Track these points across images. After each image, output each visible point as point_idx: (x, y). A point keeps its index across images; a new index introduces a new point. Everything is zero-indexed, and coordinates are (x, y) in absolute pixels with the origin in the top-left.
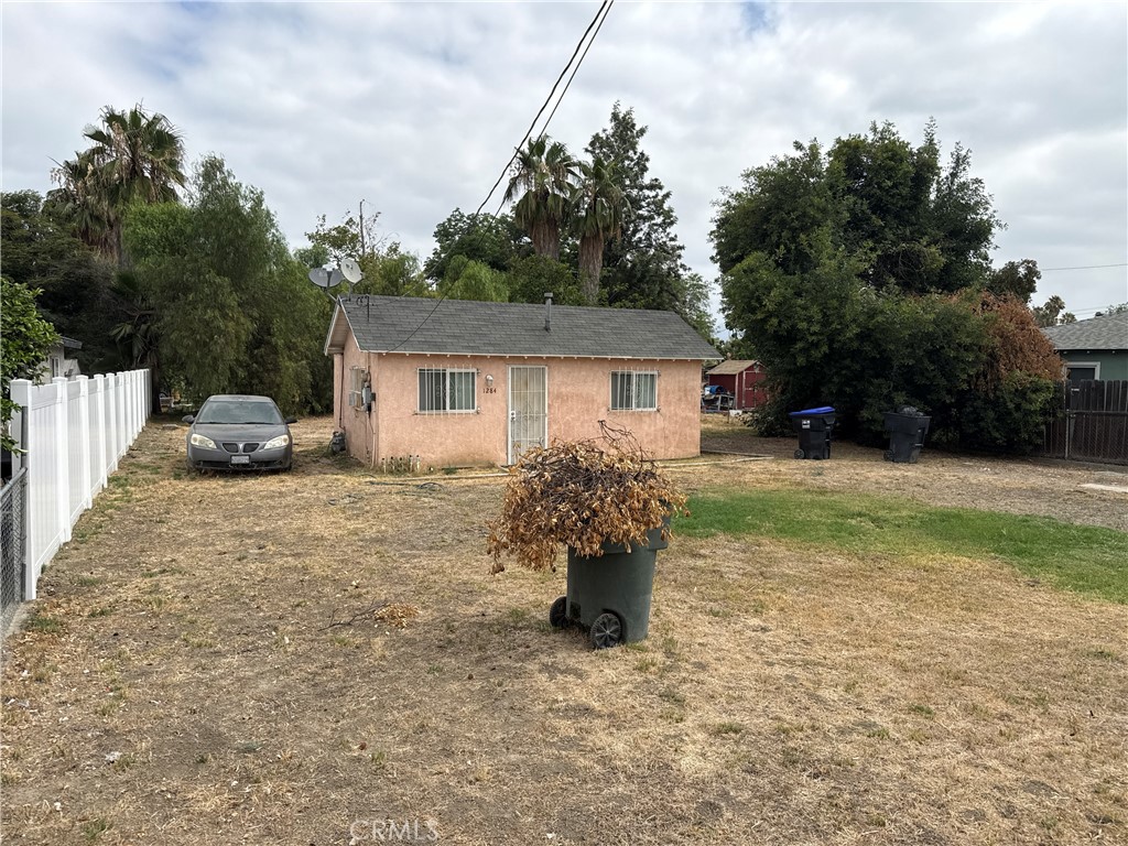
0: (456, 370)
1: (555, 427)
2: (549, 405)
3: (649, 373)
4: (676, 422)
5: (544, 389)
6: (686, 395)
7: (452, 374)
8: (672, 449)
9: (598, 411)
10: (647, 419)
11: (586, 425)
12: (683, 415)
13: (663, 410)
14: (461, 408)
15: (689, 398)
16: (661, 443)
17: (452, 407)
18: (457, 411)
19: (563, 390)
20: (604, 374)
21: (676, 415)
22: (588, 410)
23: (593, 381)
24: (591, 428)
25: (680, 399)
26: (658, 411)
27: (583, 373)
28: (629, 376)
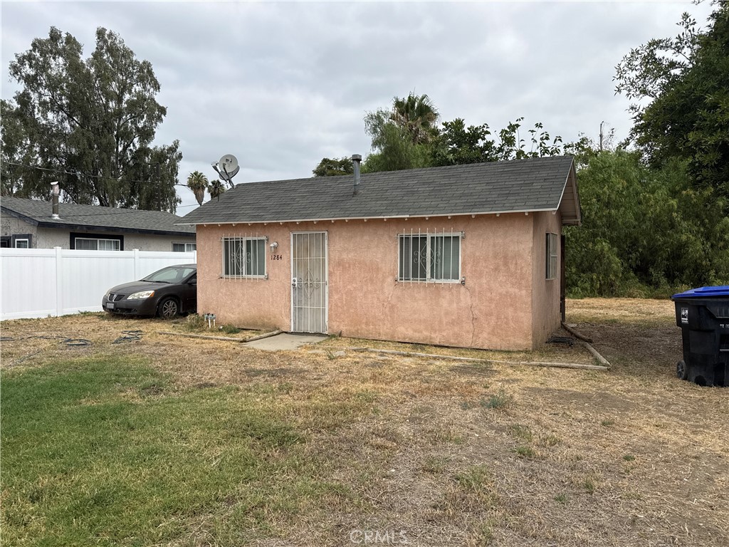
0: (250, 238)
1: (336, 297)
2: (330, 274)
3: (452, 235)
4: (491, 300)
5: (324, 255)
6: (506, 264)
7: (248, 242)
8: (485, 335)
9: (383, 281)
10: (447, 294)
11: (370, 296)
12: (503, 290)
13: (469, 283)
14: (255, 274)
15: (512, 267)
16: (468, 326)
17: (249, 273)
18: (252, 276)
19: (344, 256)
20: (390, 237)
21: (490, 290)
22: (371, 280)
23: (377, 246)
24: (375, 301)
25: (496, 269)
26: (463, 283)
27: (366, 238)
28: (424, 239)
